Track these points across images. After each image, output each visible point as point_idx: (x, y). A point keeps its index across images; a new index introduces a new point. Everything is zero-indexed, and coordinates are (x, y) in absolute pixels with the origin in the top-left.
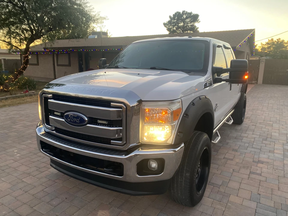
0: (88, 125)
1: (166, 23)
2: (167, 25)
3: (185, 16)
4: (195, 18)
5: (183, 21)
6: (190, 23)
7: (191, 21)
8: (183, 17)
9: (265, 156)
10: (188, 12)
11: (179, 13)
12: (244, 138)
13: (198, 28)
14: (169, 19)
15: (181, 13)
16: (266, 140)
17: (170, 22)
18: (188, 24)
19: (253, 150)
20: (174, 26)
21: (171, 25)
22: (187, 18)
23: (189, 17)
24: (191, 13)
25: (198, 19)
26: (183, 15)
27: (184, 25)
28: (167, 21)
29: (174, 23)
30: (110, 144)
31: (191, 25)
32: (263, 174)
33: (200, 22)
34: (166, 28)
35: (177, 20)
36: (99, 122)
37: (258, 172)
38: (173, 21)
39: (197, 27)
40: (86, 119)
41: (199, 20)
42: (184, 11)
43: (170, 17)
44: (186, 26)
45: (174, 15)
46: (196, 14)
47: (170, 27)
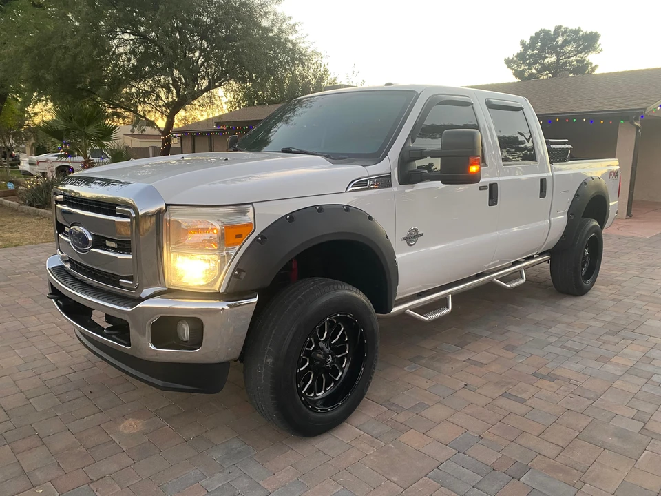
0: (92, 250)
1: (511, 58)
2: (515, 62)
3: (560, 40)
4: (589, 41)
5: (557, 50)
6: (575, 55)
7: (578, 51)
8: (557, 42)
9: (577, 367)
10: (570, 28)
11: (546, 33)
12: (558, 326)
13: (596, 66)
14: (520, 49)
15: (552, 33)
16: (614, 333)
17: (521, 56)
18: (569, 57)
19: (558, 351)
20: (530, 65)
21: (523, 63)
22: (566, 43)
23: (574, 40)
24: (577, 32)
25: (598, 43)
26: (557, 37)
27: (558, 60)
28: (516, 54)
29: (532, 56)
30: (117, 284)
31: (577, 61)
32: (529, 402)
33: (601, 50)
34: (512, 69)
35: (542, 49)
36: (108, 243)
37: (523, 396)
38: (530, 52)
39: (593, 65)
40: (90, 239)
41: (600, 48)
42: (560, 27)
43: (523, 43)
44: (565, 64)
45: (532, 38)
46: (591, 33)
47: (523, 67)
